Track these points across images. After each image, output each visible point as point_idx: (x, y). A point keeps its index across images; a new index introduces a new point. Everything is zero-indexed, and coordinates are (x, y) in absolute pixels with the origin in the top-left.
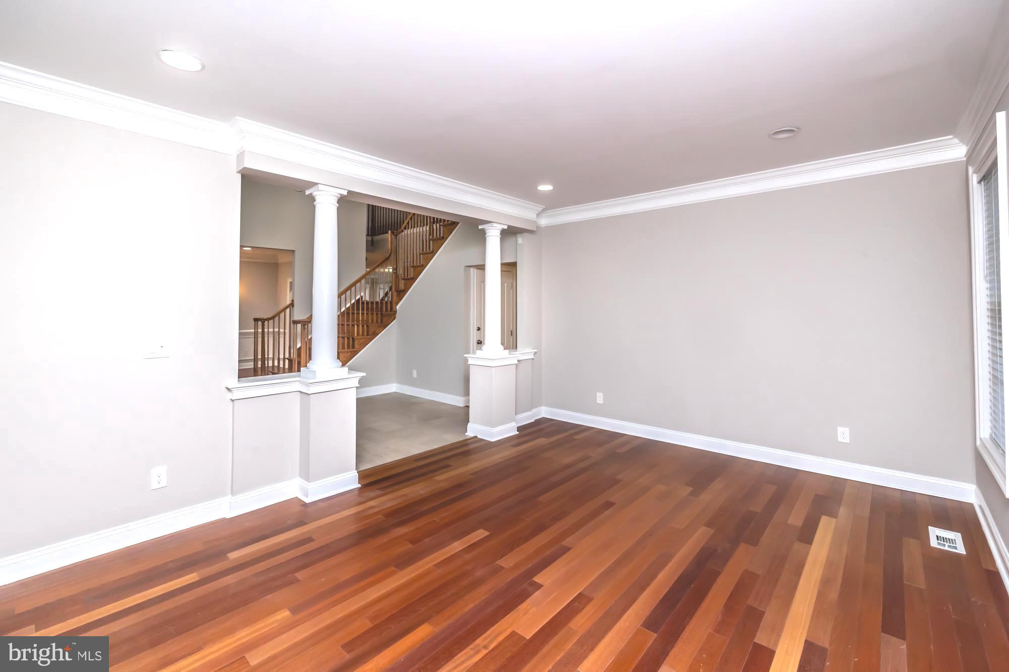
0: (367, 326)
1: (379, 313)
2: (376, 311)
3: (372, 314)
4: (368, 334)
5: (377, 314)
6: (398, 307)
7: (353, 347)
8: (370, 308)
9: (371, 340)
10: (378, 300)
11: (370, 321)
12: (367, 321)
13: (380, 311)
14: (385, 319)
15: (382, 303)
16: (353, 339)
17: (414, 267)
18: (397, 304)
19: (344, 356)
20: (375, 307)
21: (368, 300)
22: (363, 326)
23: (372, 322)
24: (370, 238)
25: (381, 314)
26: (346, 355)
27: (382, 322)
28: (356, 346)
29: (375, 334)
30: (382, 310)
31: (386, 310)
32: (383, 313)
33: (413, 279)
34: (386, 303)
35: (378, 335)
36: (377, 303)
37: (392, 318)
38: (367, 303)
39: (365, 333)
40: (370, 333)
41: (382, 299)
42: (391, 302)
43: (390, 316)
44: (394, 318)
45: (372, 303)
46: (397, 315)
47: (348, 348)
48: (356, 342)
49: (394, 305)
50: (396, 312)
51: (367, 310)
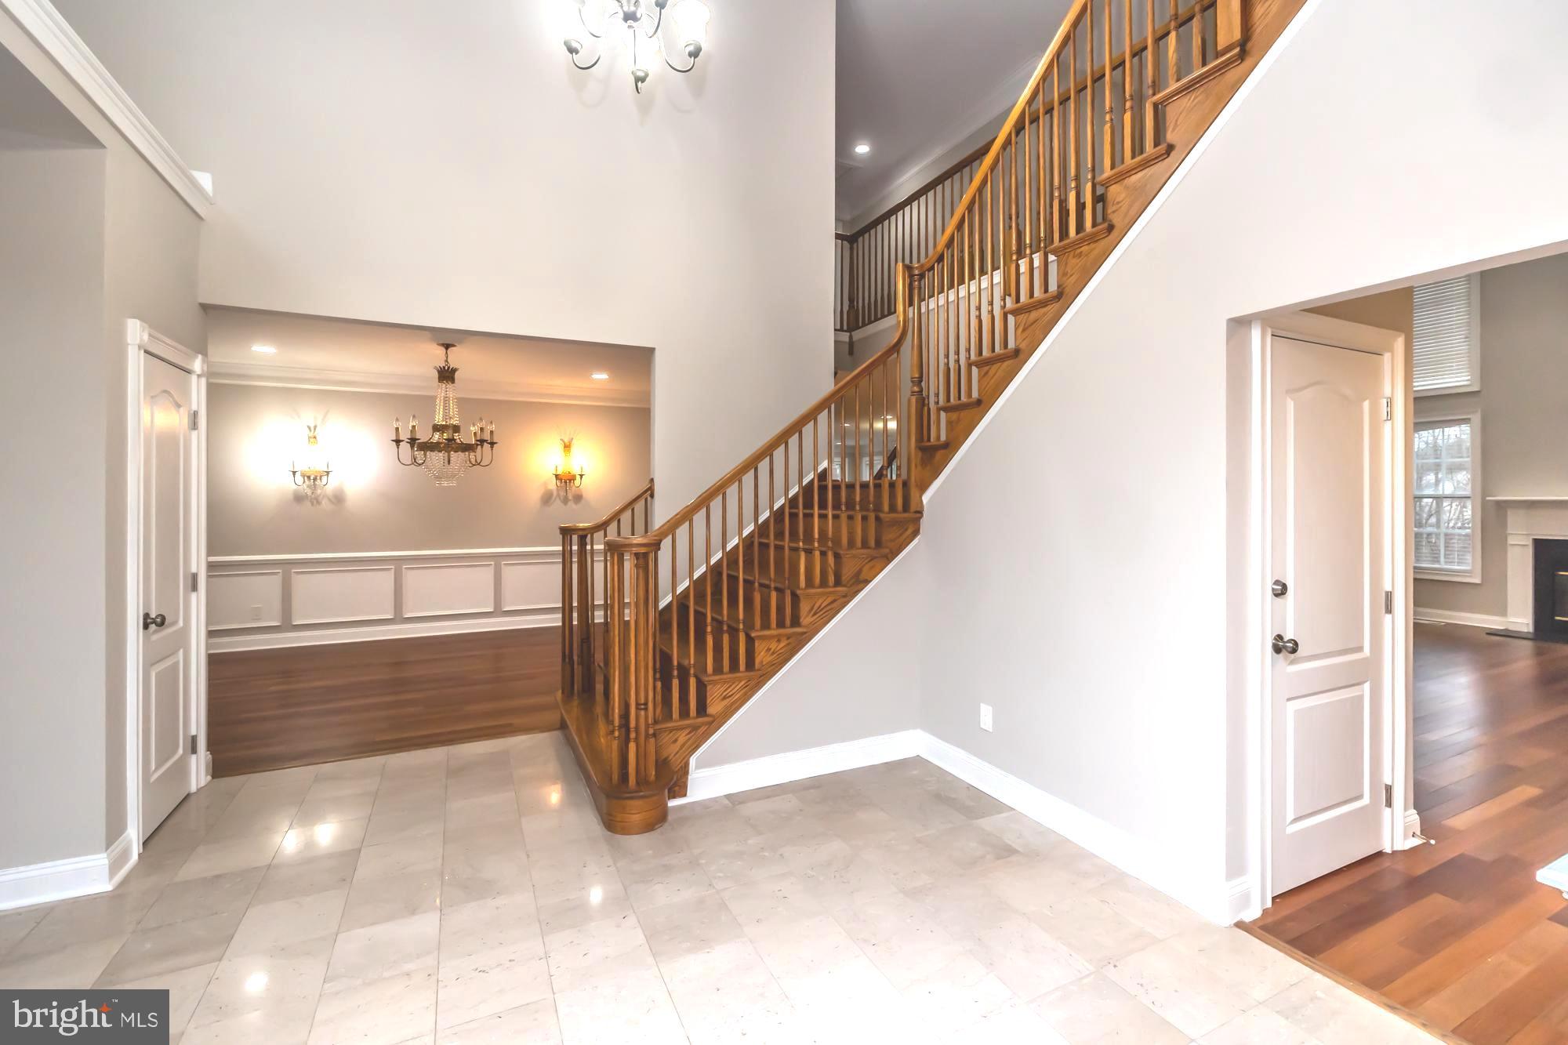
0: (837, 556)
1: (872, 516)
2: (861, 509)
3: (850, 518)
4: (838, 582)
5: (864, 518)
6: (926, 498)
7: (796, 622)
8: (843, 500)
9: (848, 598)
10: (866, 476)
11: (845, 540)
12: (837, 541)
13: (874, 510)
14: (888, 535)
15: (878, 486)
16: (794, 596)
17: (979, 364)
18: (923, 487)
19: (769, 650)
20: (858, 499)
21: (839, 479)
22: (823, 554)
23: (851, 543)
24: (845, 337)
25: (878, 519)
26: (773, 646)
27: (879, 543)
28: (806, 620)
29: (860, 582)
30: (878, 508)
31: (893, 508)
32: (882, 515)
33: (981, 405)
34: (892, 485)
35: (867, 582)
36: (864, 486)
37: (910, 531)
38: (837, 487)
39: (831, 579)
40: (844, 578)
41: (880, 475)
42: (905, 484)
43: (901, 524)
44: (916, 532)
45: (851, 487)
46: (924, 523)
47: (781, 624)
48: (804, 607)
49: (914, 492)
50: (920, 512)
51: (837, 506)
